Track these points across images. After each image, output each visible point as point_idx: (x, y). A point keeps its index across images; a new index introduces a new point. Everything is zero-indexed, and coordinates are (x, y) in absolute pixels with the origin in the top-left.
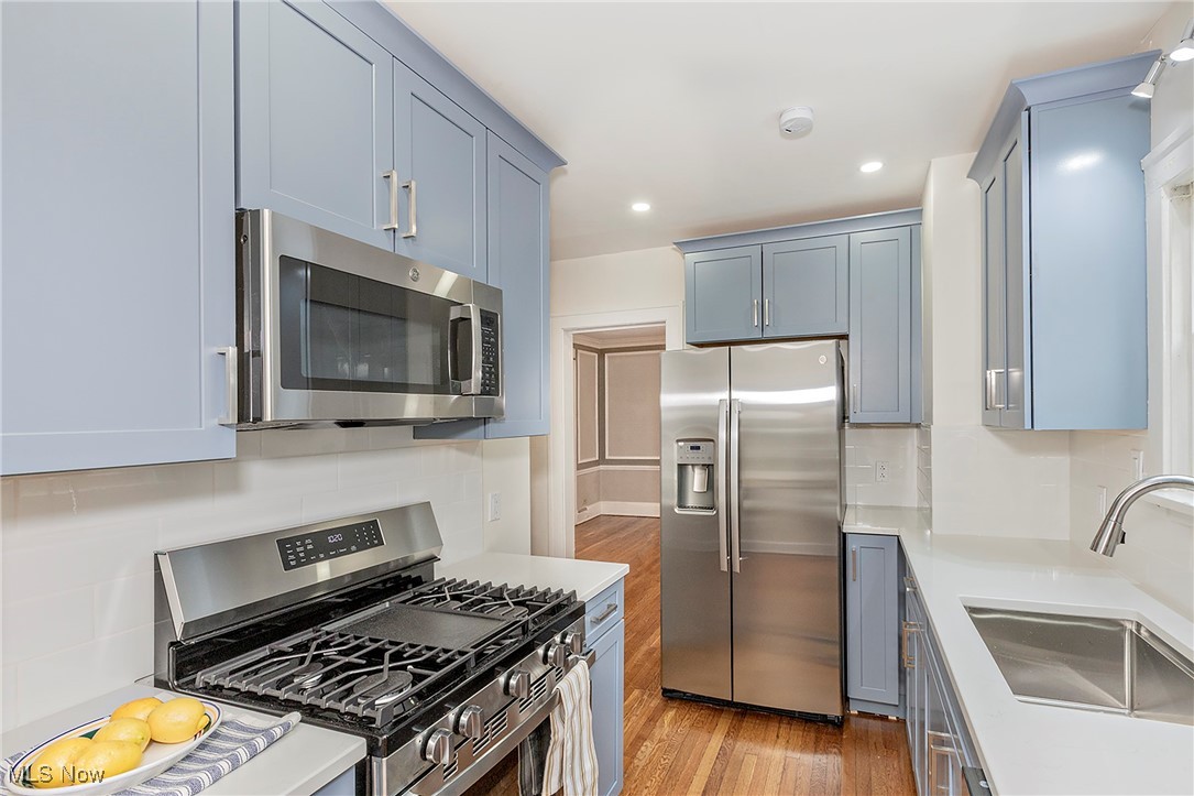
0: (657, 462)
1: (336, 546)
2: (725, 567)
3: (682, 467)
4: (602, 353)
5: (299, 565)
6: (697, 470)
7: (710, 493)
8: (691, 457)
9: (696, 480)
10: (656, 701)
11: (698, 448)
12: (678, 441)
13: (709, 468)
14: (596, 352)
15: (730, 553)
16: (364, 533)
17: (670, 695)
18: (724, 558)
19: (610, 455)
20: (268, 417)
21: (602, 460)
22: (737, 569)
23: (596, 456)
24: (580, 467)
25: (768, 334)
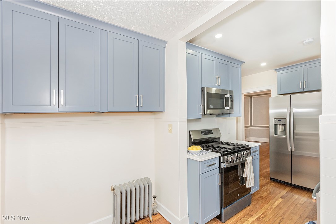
0: (268, 127)
1: (207, 133)
2: (289, 150)
3: (276, 125)
4: (251, 97)
5: (203, 135)
6: (281, 126)
7: (284, 132)
8: (278, 122)
9: (280, 128)
10: (269, 180)
11: (281, 120)
12: (274, 119)
13: (284, 125)
14: (250, 97)
15: (291, 146)
16: (210, 132)
17: (273, 180)
18: (289, 148)
19: (253, 124)
20: (205, 113)
21: (251, 126)
22: (293, 150)
23: (249, 125)
24: (245, 127)
25: (305, 90)
